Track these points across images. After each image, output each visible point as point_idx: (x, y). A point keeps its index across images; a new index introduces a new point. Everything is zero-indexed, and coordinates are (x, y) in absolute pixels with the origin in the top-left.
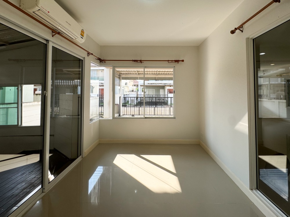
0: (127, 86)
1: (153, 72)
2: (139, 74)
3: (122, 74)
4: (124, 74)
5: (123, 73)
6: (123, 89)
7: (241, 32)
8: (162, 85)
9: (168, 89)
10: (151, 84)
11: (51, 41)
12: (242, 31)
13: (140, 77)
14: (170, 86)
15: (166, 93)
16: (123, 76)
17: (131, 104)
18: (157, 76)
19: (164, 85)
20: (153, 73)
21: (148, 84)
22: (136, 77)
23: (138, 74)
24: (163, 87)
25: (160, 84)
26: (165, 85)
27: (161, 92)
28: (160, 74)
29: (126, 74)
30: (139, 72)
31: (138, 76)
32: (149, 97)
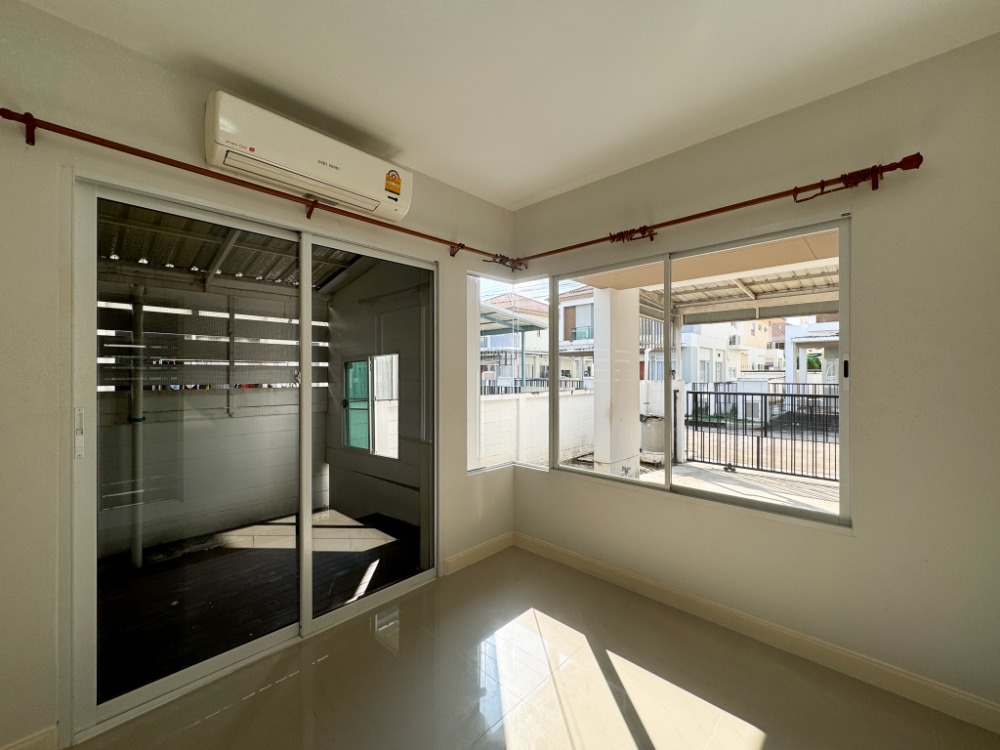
0: (740, 350)
2: (756, 294)
3: (682, 302)
4: (690, 301)
5: (684, 299)
6: (720, 360)
11: (307, 232)
13: (762, 306)
16: (689, 311)
17: (745, 421)
22: (745, 307)
23: (752, 297)
29: (700, 300)
30: (755, 288)
31: (756, 305)
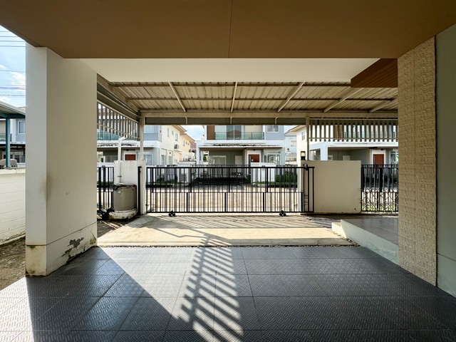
0: (179, 151)
3: (144, 109)
4: (149, 108)
5: (145, 105)
8: (239, 147)
9: (250, 155)
13: (189, 117)
14: (254, 150)
15: (245, 162)
21: (214, 145)
22: (180, 116)
23: (184, 110)
25: (236, 145)
26: (244, 147)
27: (238, 160)
29: (155, 109)
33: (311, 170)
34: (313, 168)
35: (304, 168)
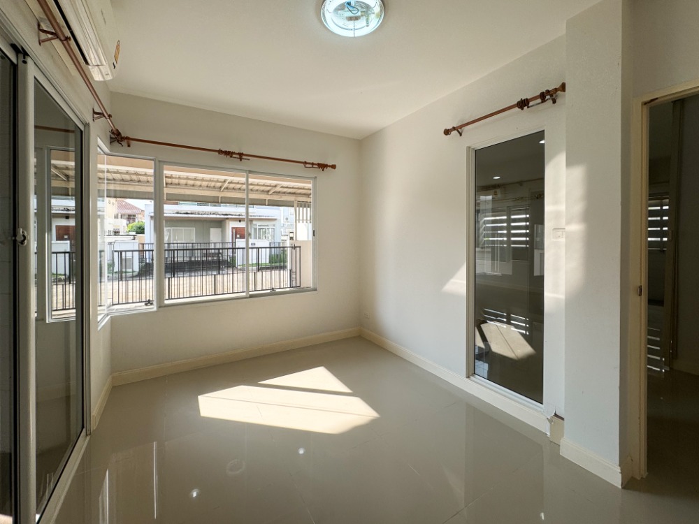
1: (213, 181)
7: (459, 135)
8: (218, 216)
9: (233, 228)
10: (187, 213)
12: (461, 135)
14: (240, 221)
15: (229, 238)
18: (221, 195)
19: (222, 216)
20: (213, 184)
21: (178, 213)
24: (220, 223)
25: (213, 214)
26: (226, 217)
27: (214, 236)
28: (230, 189)
32: (184, 250)
33: (298, 249)
34: (300, 247)
35: (292, 247)
